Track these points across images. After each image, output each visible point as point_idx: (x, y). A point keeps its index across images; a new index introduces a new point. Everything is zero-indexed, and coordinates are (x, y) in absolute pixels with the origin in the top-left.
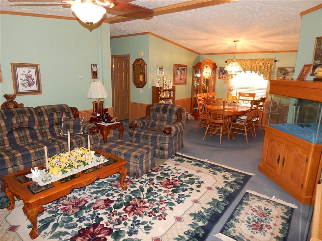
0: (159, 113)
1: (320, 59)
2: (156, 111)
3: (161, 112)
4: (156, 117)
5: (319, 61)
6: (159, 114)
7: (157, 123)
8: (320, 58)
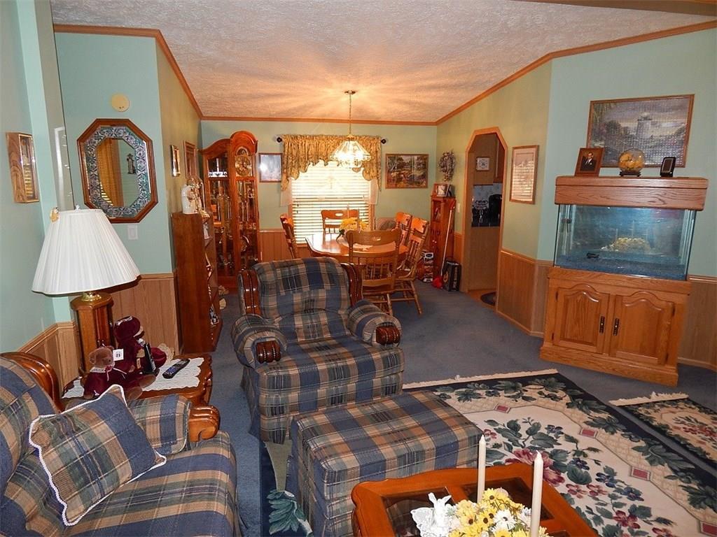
0: (300, 291)
1: (605, 138)
2: (286, 287)
3: (306, 288)
4: (293, 305)
5: (603, 143)
6: (300, 294)
7: (299, 322)
8: (603, 136)
